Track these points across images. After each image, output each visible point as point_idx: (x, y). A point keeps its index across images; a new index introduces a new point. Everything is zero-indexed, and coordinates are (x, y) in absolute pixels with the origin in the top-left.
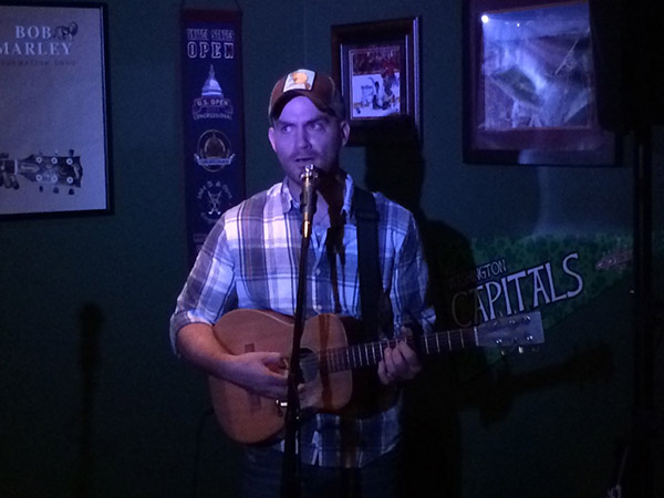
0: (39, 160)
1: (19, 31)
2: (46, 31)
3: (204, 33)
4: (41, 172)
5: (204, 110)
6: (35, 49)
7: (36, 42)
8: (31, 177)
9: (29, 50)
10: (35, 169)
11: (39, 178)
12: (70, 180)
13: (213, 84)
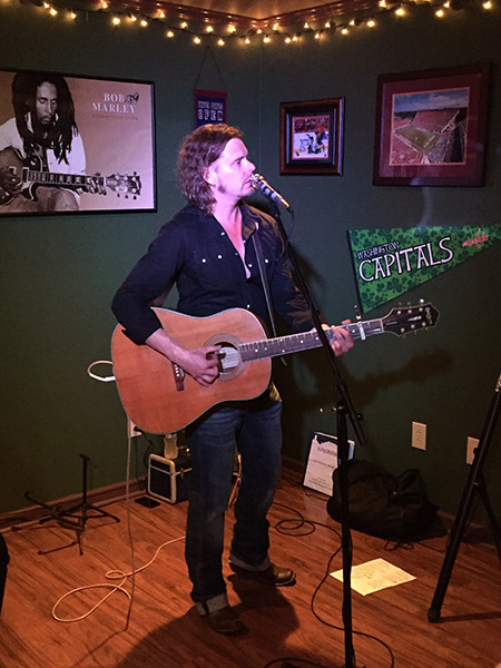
0: (117, 178)
1: (107, 97)
2: (121, 98)
3: (206, 104)
4: (118, 185)
6: (115, 108)
7: (115, 104)
8: (113, 188)
9: (112, 109)
10: (116, 183)
11: (117, 188)
12: (134, 190)
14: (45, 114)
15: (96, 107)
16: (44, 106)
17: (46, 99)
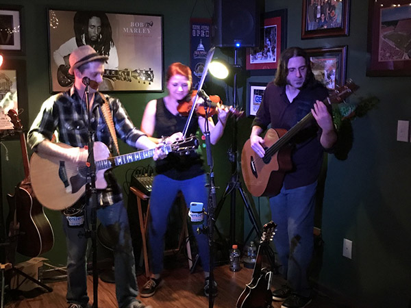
0: (139, 71)
2: (142, 25)
3: (198, 27)
4: (139, 76)
5: (198, 55)
6: (138, 31)
7: (138, 28)
8: (136, 78)
9: (136, 31)
10: (137, 75)
11: (138, 78)
12: (149, 79)
13: (201, 46)
14: (93, 34)
15: (126, 30)
16: (93, 30)
17: (94, 26)
